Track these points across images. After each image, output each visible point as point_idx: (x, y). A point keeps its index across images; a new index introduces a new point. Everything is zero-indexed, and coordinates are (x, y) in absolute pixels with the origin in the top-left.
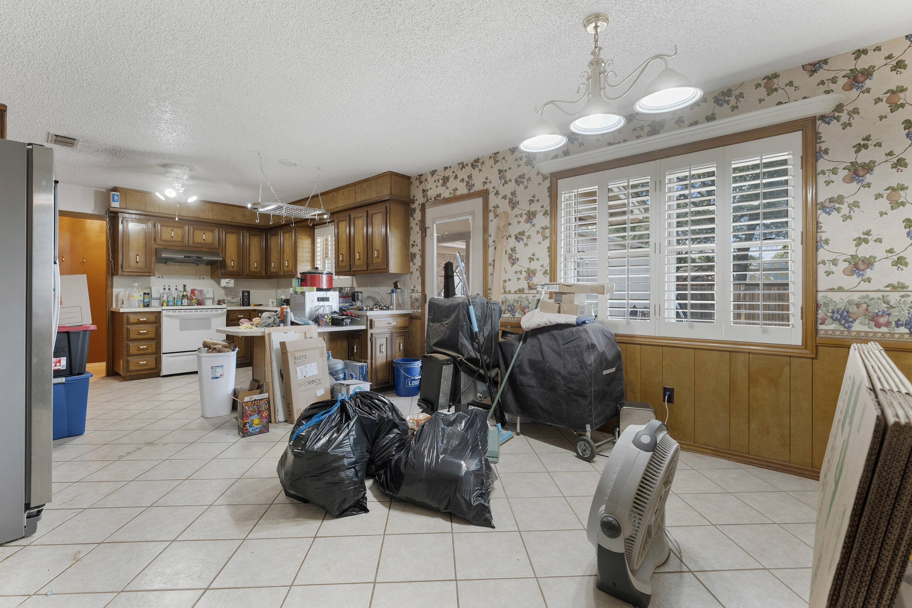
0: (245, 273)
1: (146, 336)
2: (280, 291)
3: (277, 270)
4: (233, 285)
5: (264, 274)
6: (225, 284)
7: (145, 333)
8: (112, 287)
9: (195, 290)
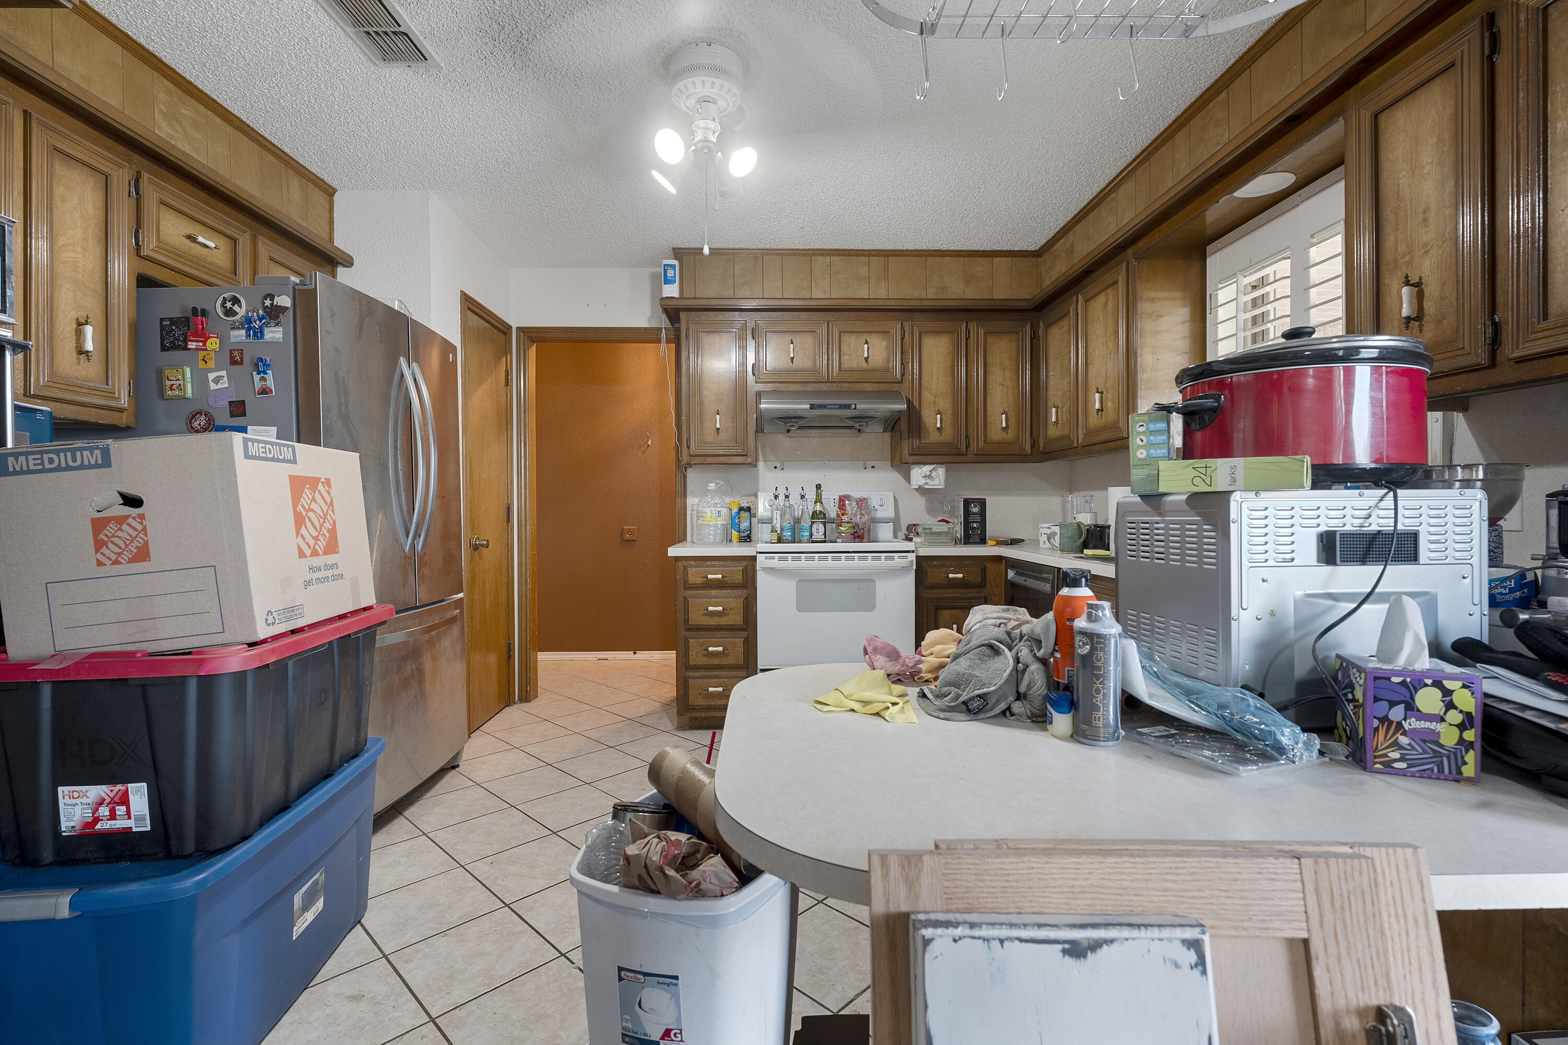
0: (973, 448)
1: (723, 621)
2: (1076, 499)
3: (1066, 431)
4: (942, 483)
5: (1028, 449)
6: (921, 482)
7: (719, 612)
8: (685, 495)
9: (848, 497)
